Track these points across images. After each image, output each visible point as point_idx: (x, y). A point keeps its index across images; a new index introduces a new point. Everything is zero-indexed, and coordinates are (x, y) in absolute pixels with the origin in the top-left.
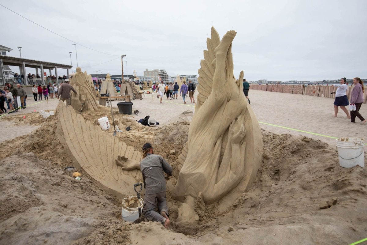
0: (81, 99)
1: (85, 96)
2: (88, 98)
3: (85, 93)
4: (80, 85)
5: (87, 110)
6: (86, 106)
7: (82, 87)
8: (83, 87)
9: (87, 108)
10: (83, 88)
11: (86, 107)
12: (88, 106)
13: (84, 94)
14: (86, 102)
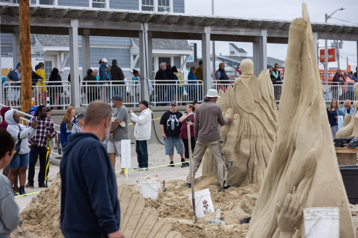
0: (238, 151)
1: (253, 142)
2: (260, 149)
3: (254, 132)
4: (242, 112)
5: (252, 182)
6: (250, 172)
7: (246, 115)
8: (251, 116)
9: (252, 177)
10: (251, 118)
11: (251, 175)
12: (255, 172)
13: (249, 136)
14: (252, 160)
